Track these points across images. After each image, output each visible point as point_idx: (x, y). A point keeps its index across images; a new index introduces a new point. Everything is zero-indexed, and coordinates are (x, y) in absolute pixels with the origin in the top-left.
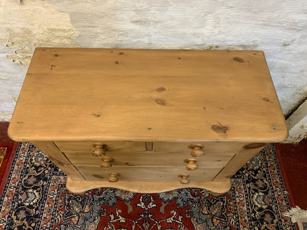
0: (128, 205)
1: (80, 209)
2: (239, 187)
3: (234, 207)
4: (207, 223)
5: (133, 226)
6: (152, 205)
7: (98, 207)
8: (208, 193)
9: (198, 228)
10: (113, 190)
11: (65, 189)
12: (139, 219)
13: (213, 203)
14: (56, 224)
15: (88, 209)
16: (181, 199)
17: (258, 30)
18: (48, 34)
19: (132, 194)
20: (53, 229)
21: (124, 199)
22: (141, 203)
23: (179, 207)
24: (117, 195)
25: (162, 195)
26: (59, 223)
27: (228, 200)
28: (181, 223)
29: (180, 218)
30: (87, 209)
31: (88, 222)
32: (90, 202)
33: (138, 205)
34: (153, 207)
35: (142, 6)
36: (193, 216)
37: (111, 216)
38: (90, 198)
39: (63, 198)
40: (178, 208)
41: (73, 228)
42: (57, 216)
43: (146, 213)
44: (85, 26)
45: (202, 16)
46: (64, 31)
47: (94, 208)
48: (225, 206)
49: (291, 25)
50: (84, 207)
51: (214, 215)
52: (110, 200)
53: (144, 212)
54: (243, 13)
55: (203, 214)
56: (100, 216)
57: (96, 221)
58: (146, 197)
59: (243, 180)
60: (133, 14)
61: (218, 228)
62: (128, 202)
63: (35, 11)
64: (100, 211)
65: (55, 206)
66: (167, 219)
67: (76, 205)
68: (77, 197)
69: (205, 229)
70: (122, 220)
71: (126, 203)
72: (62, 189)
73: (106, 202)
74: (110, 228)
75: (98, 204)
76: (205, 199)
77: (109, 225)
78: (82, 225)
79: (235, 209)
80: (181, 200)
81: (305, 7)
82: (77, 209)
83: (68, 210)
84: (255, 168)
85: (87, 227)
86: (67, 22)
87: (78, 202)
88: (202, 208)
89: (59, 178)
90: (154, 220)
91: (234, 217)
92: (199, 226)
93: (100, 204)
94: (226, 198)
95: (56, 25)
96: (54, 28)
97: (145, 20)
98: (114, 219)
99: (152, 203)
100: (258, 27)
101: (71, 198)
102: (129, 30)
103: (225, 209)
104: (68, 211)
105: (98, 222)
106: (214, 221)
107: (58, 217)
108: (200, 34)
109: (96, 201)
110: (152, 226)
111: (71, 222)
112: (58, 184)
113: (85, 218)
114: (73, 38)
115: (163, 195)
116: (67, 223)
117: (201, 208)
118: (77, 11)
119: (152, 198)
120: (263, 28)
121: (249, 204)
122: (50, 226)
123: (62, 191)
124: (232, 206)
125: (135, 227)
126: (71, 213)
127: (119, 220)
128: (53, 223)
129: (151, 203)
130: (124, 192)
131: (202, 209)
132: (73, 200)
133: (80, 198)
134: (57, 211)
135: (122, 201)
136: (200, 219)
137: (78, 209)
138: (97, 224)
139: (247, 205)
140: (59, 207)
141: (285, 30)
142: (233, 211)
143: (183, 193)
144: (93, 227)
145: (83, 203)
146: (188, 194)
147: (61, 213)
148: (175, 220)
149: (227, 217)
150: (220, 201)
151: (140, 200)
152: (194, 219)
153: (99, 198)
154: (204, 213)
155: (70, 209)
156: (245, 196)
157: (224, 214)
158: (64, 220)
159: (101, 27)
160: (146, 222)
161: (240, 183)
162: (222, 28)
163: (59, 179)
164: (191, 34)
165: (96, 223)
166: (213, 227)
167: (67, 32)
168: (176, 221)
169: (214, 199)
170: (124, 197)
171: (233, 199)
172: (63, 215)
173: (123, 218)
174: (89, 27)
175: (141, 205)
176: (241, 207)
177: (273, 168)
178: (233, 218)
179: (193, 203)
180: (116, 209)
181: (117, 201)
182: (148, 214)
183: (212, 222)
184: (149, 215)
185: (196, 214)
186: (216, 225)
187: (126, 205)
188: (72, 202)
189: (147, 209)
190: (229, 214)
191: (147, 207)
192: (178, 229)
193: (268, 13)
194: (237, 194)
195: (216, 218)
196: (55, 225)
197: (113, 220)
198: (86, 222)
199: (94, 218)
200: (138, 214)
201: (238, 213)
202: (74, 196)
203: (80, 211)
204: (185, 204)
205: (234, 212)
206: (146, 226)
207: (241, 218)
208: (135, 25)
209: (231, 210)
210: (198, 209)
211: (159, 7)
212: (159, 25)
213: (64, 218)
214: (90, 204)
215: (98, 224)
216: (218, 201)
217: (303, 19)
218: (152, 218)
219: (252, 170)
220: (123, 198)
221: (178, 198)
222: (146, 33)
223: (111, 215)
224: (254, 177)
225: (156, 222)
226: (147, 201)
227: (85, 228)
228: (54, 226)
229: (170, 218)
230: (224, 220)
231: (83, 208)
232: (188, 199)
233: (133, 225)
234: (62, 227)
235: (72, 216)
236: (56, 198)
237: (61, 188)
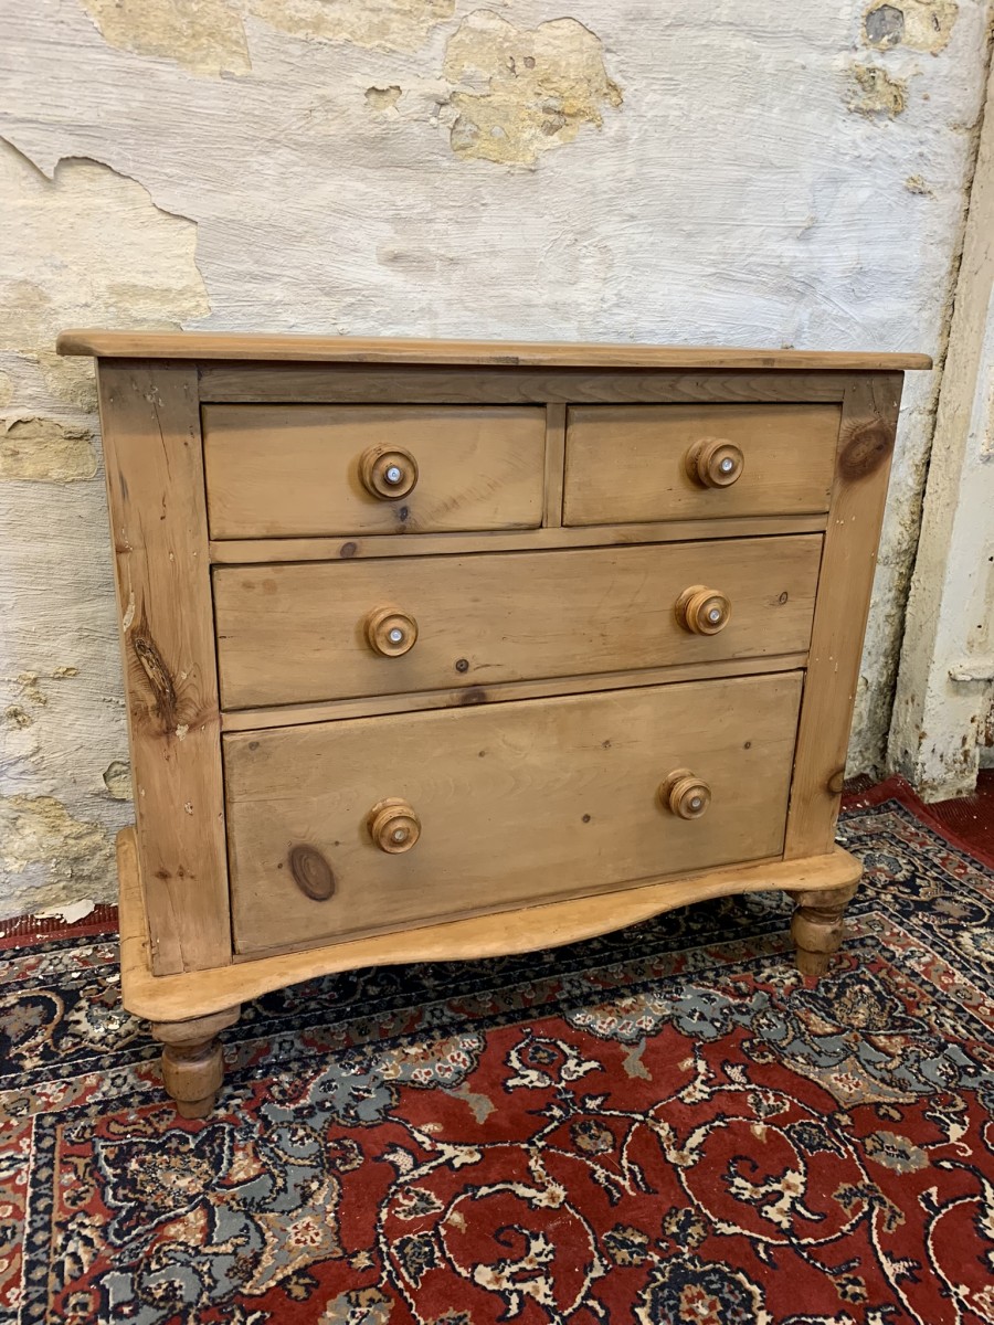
0: (463, 1093)
1: (206, 1177)
2: (888, 934)
3: (920, 985)
4: (857, 1057)
5: (532, 1163)
6: (578, 1065)
7: (303, 1144)
8: (787, 975)
9: (834, 1081)
10: (357, 1067)
11: (82, 1123)
12: (546, 1130)
13: (831, 996)
14: (67, 1280)
15: (249, 1165)
16: (695, 1018)
17: (710, 295)
18: (103, 309)
19: (463, 1055)
20: (50, 1308)
21: (431, 1082)
22: (521, 1073)
23: (704, 1042)
24: (386, 1078)
25: (605, 1026)
26: (86, 1270)
27: (883, 974)
28: (748, 1087)
29: (735, 1073)
30: (242, 1166)
31: (271, 1215)
32: (253, 1138)
33: (511, 1083)
34: (585, 1073)
35: (411, 207)
36: (785, 1052)
37: (391, 1157)
38: (246, 1122)
39: (81, 1163)
40: (701, 1046)
41: (186, 1264)
42: (64, 1247)
43: (566, 1099)
44: (240, 277)
45: (568, 243)
46: (165, 294)
47: (286, 1154)
48: (884, 993)
49: (779, 276)
50: (225, 1161)
51: (867, 1028)
52: (361, 1104)
53: (555, 1097)
54: (662, 238)
55: (819, 1036)
56: (334, 1176)
57: (317, 1200)
58: (537, 1050)
59: (888, 914)
60: (386, 231)
61: (912, 1057)
62: (455, 1085)
63: (88, 215)
64: (322, 1154)
65: (41, 1205)
66: (679, 1092)
67: (168, 1168)
68: (169, 1139)
69: (865, 1075)
70: (463, 1156)
71: (448, 1091)
72: (62, 1129)
73: (342, 1112)
74: (412, 1204)
75: (301, 1133)
76: (792, 992)
77: (400, 1196)
78: (242, 1236)
79: (928, 992)
80: (699, 1019)
81: (790, 219)
82: (183, 1183)
83: (126, 1198)
84: (899, 877)
85: (274, 1236)
86: (183, 261)
87: (177, 1152)
88: (801, 1020)
89: (34, 1093)
90: (621, 1112)
91: (948, 1013)
92: (836, 1075)
93: (313, 1130)
94: (869, 969)
95: (144, 272)
96: (134, 281)
97: (419, 254)
98: (416, 1166)
99: (576, 1061)
100: (706, 286)
101: (130, 1151)
102: (372, 289)
103: (892, 1000)
104: (132, 1204)
105: (327, 1199)
106: (881, 1045)
107: (71, 1249)
108: (569, 305)
109: (286, 1124)
110: (627, 1135)
111: (167, 1242)
112: (31, 1119)
113: (248, 1201)
114: (188, 326)
115: (610, 1023)
116: (141, 1255)
117: (794, 1022)
118: (223, 215)
119: (564, 1047)
120: (718, 287)
121: (963, 965)
122: (24, 1303)
123: (69, 1136)
124: (908, 985)
125: (541, 1162)
126: (149, 1207)
127: (441, 1160)
128: (44, 1281)
129: (571, 1064)
130: (417, 1059)
131: (803, 1022)
132: (146, 1154)
133: (190, 1137)
134: (58, 1224)
135: (423, 1089)
136: (819, 1053)
137: (190, 1179)
138: (329, 1208)
139: (958, 969)
140: (68, 1204)
141: (770, 297)
142: (924, 996)
143: (689, 997)
144: (308, 1225)
145: (212, 1152)
146: (710, 995)
147: (87, 1222)
148: (715, 1086)
149: (921, 1019)
150: (853, 984)
151: (512, 1067)
152: (798, 1061)
153: (298, 1112)
154: (819, 1031)
155: (143, 1192)
156: (930, 949)
157: (903, 1015)
158: (117, 1248)
159: (289, 280)
160: (586, 1129)
161: (883, 922)
162: (624, 284)
163: (32, 1098)
164: (546, 305)
165: (323, 1206)
166: (891, 1061)
167: (172, 301)
168: (725, 1087)
169: (825, 985)
170: (428, 1073)
171: (899, 968)
172: (104, 1228)
173: (466, 1149)
174: (254, 277)
175: (526, 1081)
176: (945, 980)
177: (956, 866)
178: (943, 1015)
179: (755, 1016)
180: (409, 1126)
181: (399, 1096)
182: (577, 1101)
183: (878, 1049)
184: (587, 1100)
185: (789, 1044)
186: (900, 1052)
187: (453, 1098)
188: (141, 1163)
189: (563, 1084)
190: (919, 1008)
191: (561, 1079)
192: (751, 1109)
193: (719, 238)
194: (899, 952)
195: (882, 1032)
196: (59, 1288)
197: (412, 1170)
198: (260, 1219)
199: (303, 1188)
200: (530, 1113)
201: (946, 996)
202: (144, 1140)
203: (206, 1186)
204: (723, 1024)
205: (934, 1000)
206: (595, 1144)
207: (976, 1008)
208: (392, 274)
209: (915, 997)
210: (790, 1028)
211: (457, 209)
212: (456, 277)
213: (111, 1244)
214: (256, 1142)
215: (336, 1205)
216: (843, 986)
217: (798, 255)
218: (605, 1110)
219: (893, 883)
220: (422, 1079)
221: (681, 1017)
222: (424, 304)
223: (389, 1154)
224: (915, 898)
225: (633, 1116)
226: (546, 1061)
227: (264, 1243)
228: (56, 1292)
229: (691, 1088)
230: (914, 1030)
231: (218, 1170)
232: (725, 1011)
233: (532, 1157)
234: (111, 1285)
235: (163, 1217)
236: (34, 1172)
237: (59, 1127)
